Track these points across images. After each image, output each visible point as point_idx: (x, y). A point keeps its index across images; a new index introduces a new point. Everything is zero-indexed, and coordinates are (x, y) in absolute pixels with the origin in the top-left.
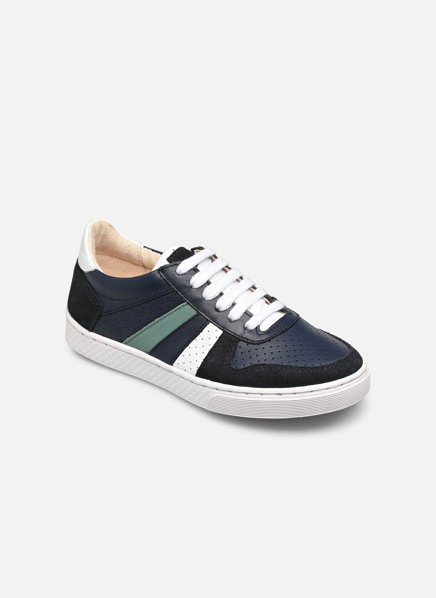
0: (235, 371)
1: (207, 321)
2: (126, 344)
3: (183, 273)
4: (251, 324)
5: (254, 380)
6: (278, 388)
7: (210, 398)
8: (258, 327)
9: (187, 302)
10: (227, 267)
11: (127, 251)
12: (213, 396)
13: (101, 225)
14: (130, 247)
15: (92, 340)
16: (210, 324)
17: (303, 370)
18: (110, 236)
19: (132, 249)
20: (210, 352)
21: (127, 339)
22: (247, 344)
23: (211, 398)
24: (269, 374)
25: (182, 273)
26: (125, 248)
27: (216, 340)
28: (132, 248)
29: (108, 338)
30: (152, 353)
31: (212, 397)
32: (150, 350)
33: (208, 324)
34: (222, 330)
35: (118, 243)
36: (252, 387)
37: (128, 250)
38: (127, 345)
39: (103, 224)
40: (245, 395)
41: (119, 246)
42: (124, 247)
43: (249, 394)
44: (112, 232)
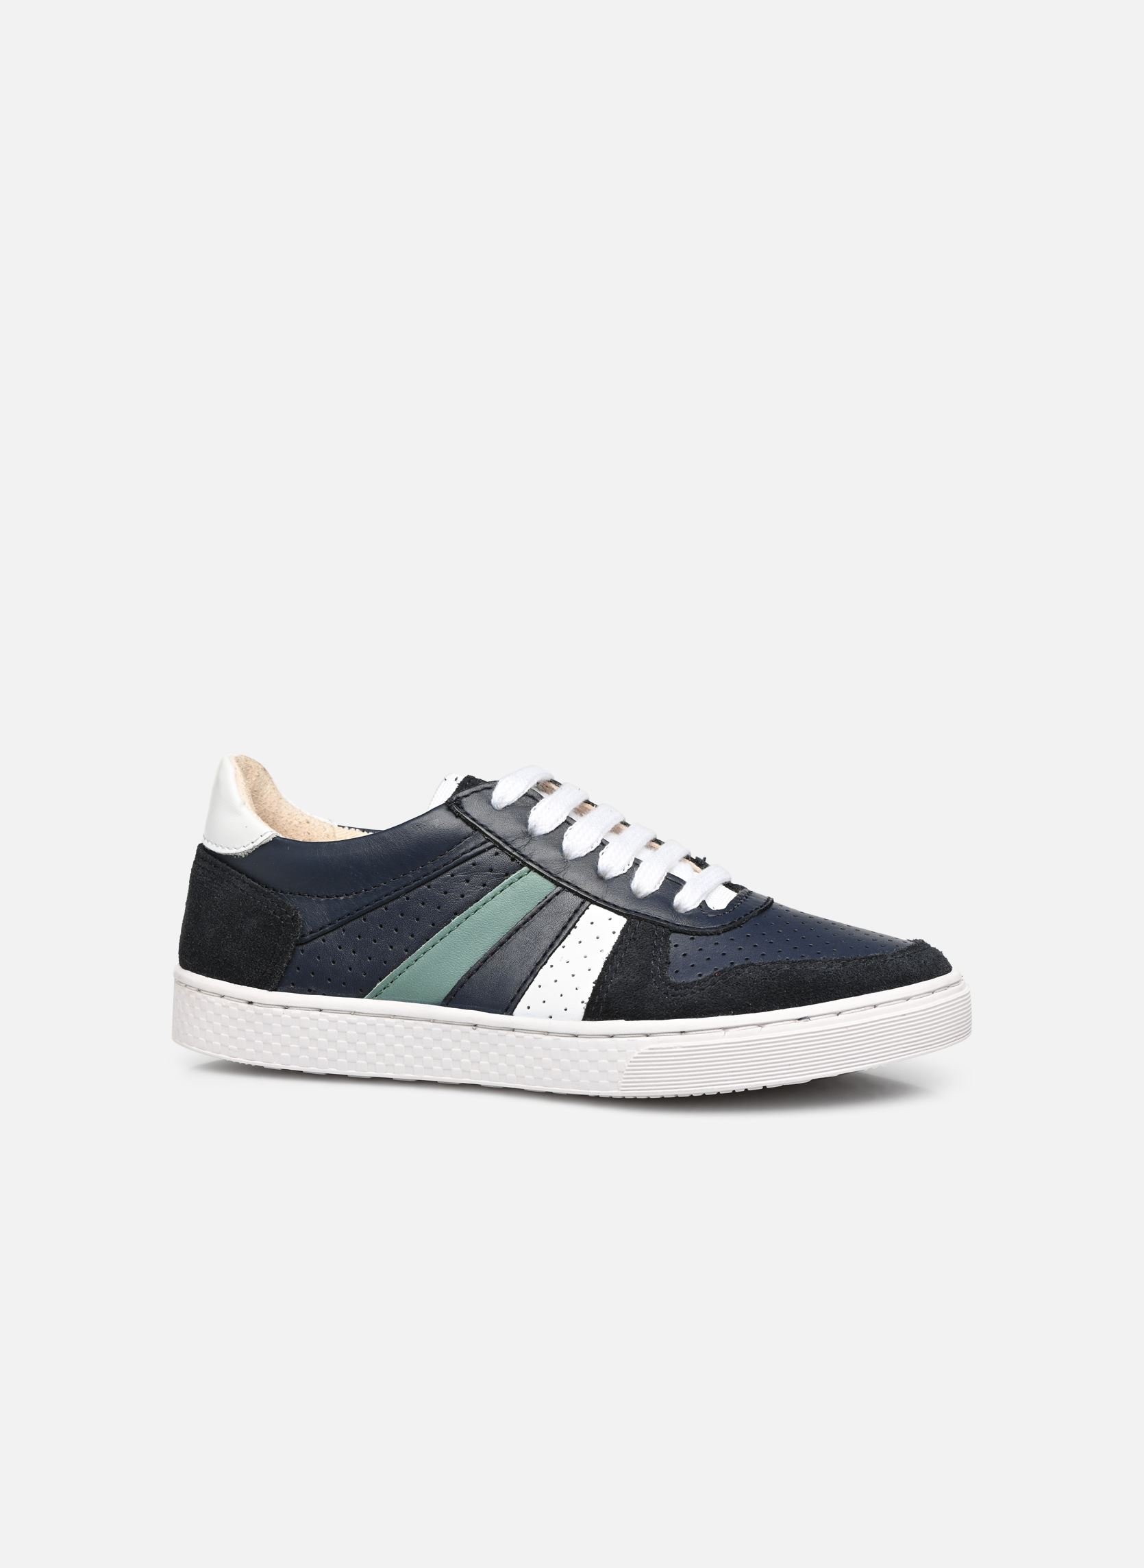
0: (685, 988)
1: (583, 903)
2: (376, 997)
3: (510, 804)
4: (686, 900)
5: (736, 998)
6: (797, 1006)
7: (632, 1060)
8: (703, 906)
9: (529, 866)
10: (587, 802)
11: (303, 835)
12: (639, 1054)
13: (248, 765)
14: (308, 825)
15: (281, 1010)
16: (592, 907)
17: (844, 965)
18: (265, 797)
19: (313, 829)
20: (606, 964)
21: (378, 985)
22: (692, 936)
23: (634, 1058)
24: (768, 980)
25: (506, 805)
26: (297, 827)
27: (615, 938)
28: (313, 827)
29: (324, 994)
30: (451, 1000)
31: (636, 1055)
32: (443, 997)
33: (587, 908)
34: (625, 917)
35: (282, 815)
36: (733, 1014)
37: (304, 833)
38: (378, 999)
39: (251, 763)
40: (723, 1032)
41: (284, 823)
42: (295, 825)
43: (731, 1030)
44: (268, 787)
